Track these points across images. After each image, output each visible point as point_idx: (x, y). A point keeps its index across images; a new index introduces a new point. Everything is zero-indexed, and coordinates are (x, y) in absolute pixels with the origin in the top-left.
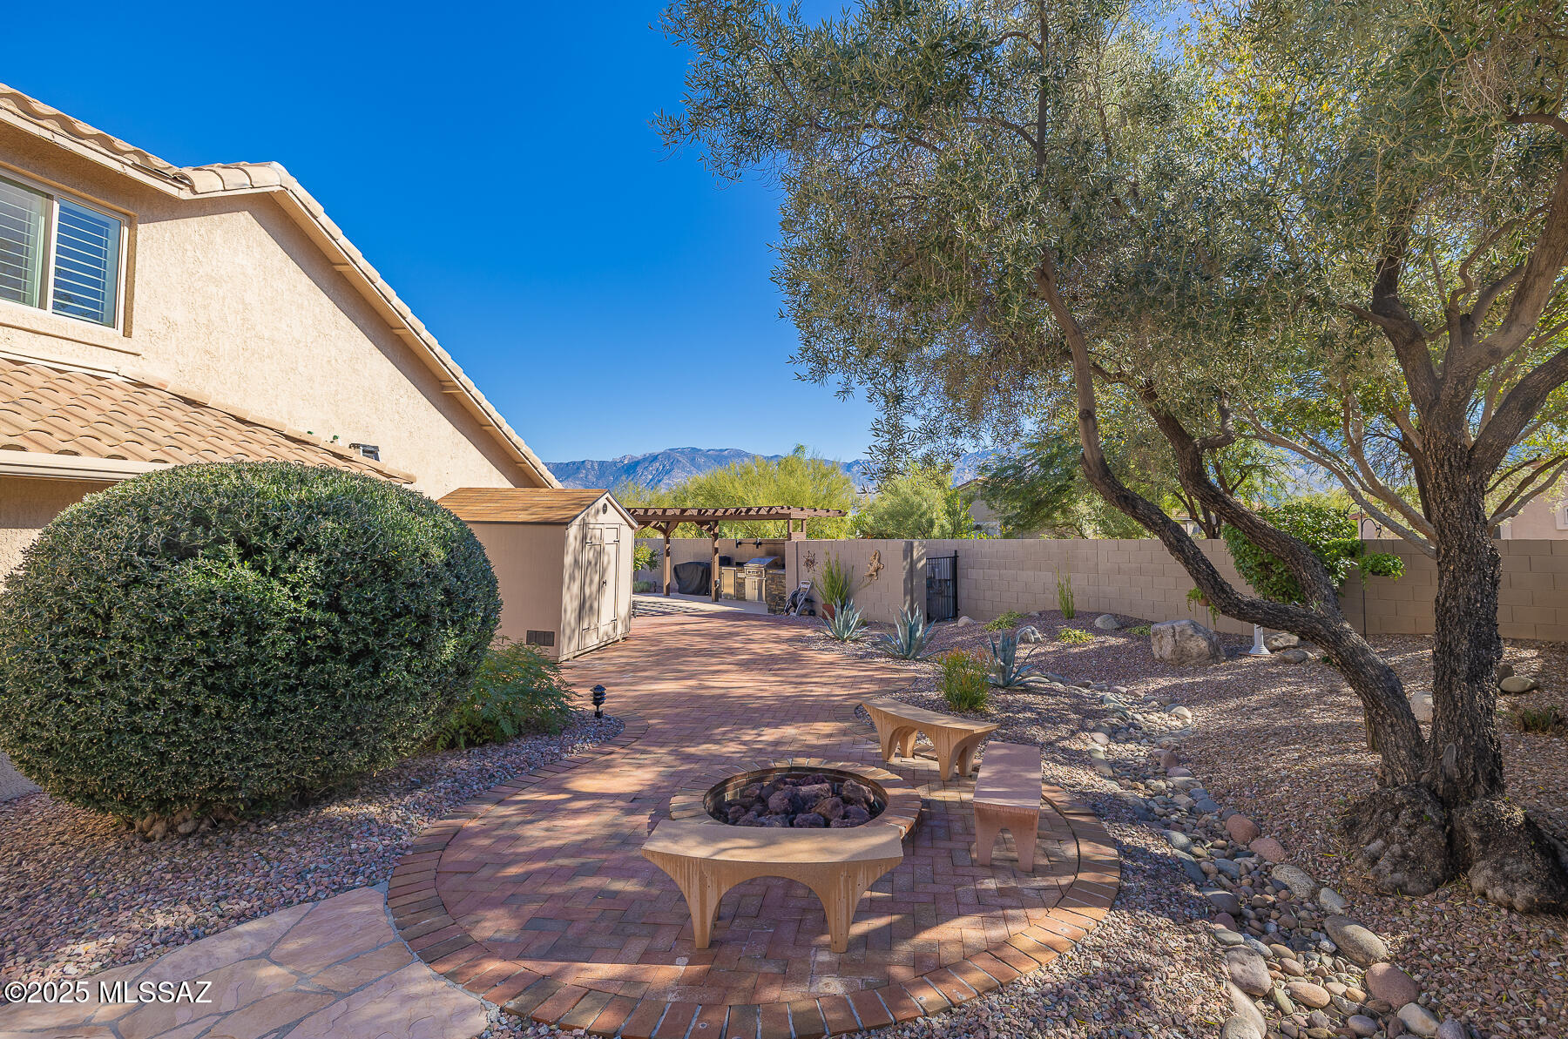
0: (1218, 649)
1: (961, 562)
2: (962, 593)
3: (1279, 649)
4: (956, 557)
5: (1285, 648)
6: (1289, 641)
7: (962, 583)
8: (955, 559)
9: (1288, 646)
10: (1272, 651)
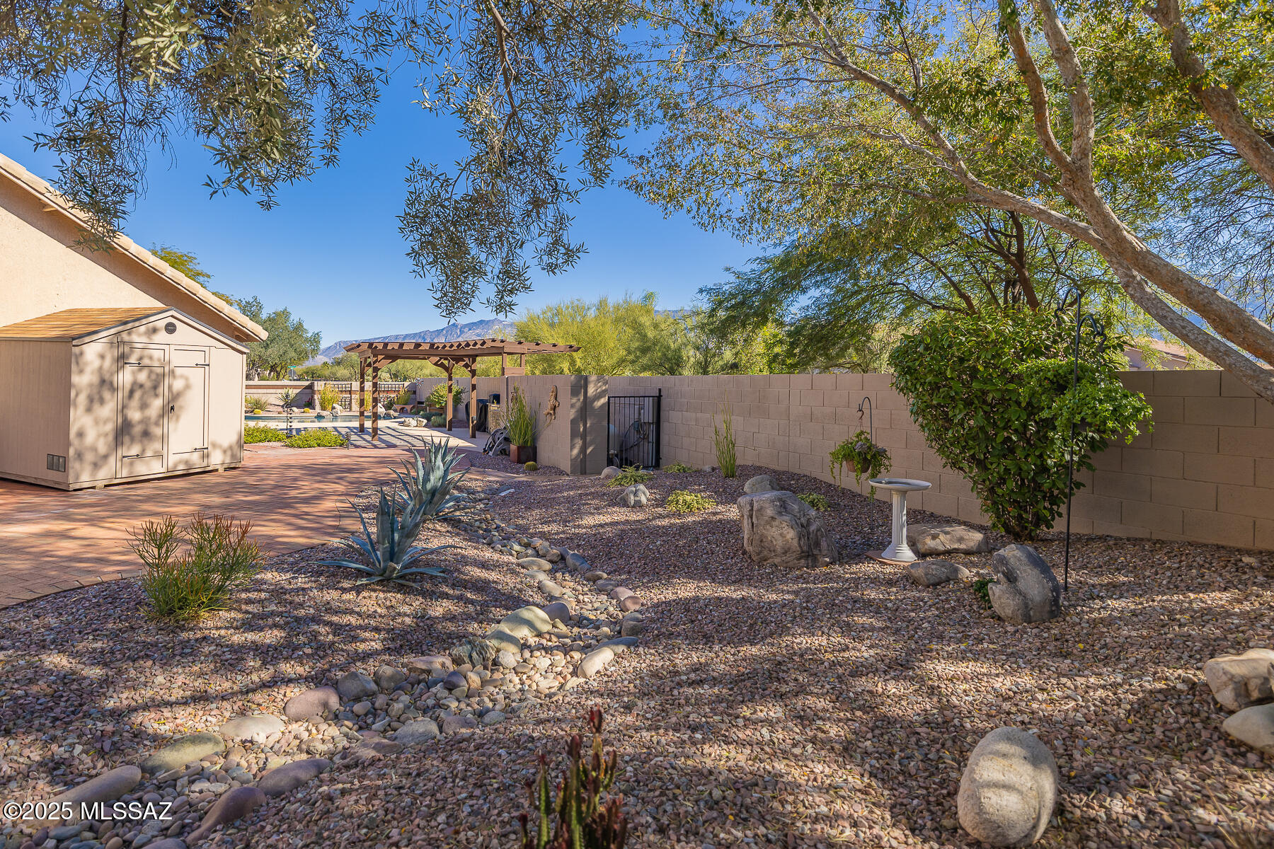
0: (817, 544)
1: (664, 402)
2: (665, 438)
3: (936, 553)
4: (659, 397)
5: (948, 552)
6: (961, 540)
7: (665, 426)
8: (658, 399)
9: (956, 551)
10: (922, 555)
